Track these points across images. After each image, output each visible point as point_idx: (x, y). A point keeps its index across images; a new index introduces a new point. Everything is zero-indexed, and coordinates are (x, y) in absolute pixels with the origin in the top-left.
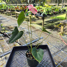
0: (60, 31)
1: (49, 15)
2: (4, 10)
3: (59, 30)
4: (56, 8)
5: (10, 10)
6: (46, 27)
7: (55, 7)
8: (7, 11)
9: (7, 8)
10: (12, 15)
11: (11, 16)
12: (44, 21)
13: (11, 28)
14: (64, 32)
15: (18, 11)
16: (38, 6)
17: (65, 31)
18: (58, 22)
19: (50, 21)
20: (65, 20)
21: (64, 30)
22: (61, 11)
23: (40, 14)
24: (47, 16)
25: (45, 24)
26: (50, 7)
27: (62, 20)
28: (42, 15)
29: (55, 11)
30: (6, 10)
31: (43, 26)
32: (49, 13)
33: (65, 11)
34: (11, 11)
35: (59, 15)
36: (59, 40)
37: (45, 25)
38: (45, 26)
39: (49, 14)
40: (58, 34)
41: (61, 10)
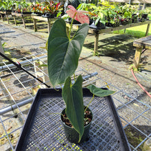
0: (132, 63)
1: (109, 25)
2: (7, 11)
3: (130, 59)
4: (125, 10)
5: (19, 12)
6: (103, 52)
7: (124, 7)
8: (13, 14)
9: (14, 6)
10: (26, 23)
11: (23, 25)
12: (97, 39)
13: (25, 53)
14: (141, 64)
15: (39, 14)
16: (86, 5)
17: (144, 61)
18: (130, 41)
19: (112, 38)
20: (145, 38)
21: (141, 60)
22: (136, 18)
23: (91, 23)
24: (104, 28)
25: (101, 47)
26: (113, 7)
27: (139, 38)
28: (94, 25)
29: (123, 17)
30: (11, 11)
31: (96, 49)
32: (109, 20)
33: (145, 16)
34: (24, 13)
35: (131, 26)
36: (129, 81)
37: (99, 47)
38: (99, 51)
39: (109, 23)
40: (127, 69)
41: (138, 14)
